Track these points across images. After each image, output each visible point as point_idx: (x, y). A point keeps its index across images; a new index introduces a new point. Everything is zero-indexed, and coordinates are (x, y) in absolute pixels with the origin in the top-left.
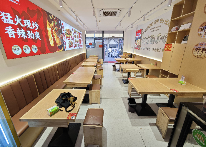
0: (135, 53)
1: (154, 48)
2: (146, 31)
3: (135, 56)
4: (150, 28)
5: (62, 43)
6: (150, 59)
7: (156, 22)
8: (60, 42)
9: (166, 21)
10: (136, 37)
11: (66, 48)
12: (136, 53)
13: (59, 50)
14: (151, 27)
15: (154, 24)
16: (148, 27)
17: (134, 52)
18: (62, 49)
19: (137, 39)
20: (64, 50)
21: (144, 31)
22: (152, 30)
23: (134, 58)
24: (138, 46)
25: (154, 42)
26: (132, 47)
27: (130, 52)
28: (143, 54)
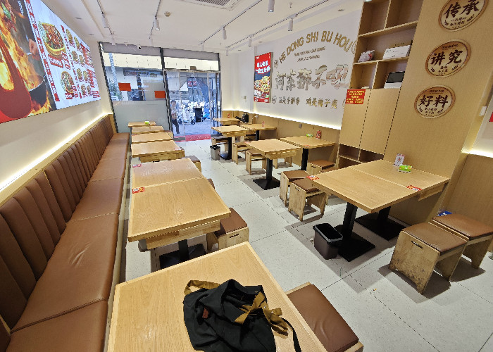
0: (255, 112)
1: (310, 100)
2: (283, 58)
3: (256, 119)
4: (296, 52)
5: (40, 78)
6: (301, 125)
7: (312, 37)
8: (34, 73)
9: (338, 37)
10: (256, 72)
11: (58, 99)
12: (259, 110)
13: (37, 109)
14: (299, 50)
15: (305, 42)
16: (290, 48)
17: (252, 108)
18: (48, 105)
19: (257, 77)
20: (54, 107)
21: (276, 57)
22: (300, 57)
23: (254, 122)
24: (265, 93)
25: (310, 86)
26: (245, 98)
27: (242, 109)
28: (280, 112)
